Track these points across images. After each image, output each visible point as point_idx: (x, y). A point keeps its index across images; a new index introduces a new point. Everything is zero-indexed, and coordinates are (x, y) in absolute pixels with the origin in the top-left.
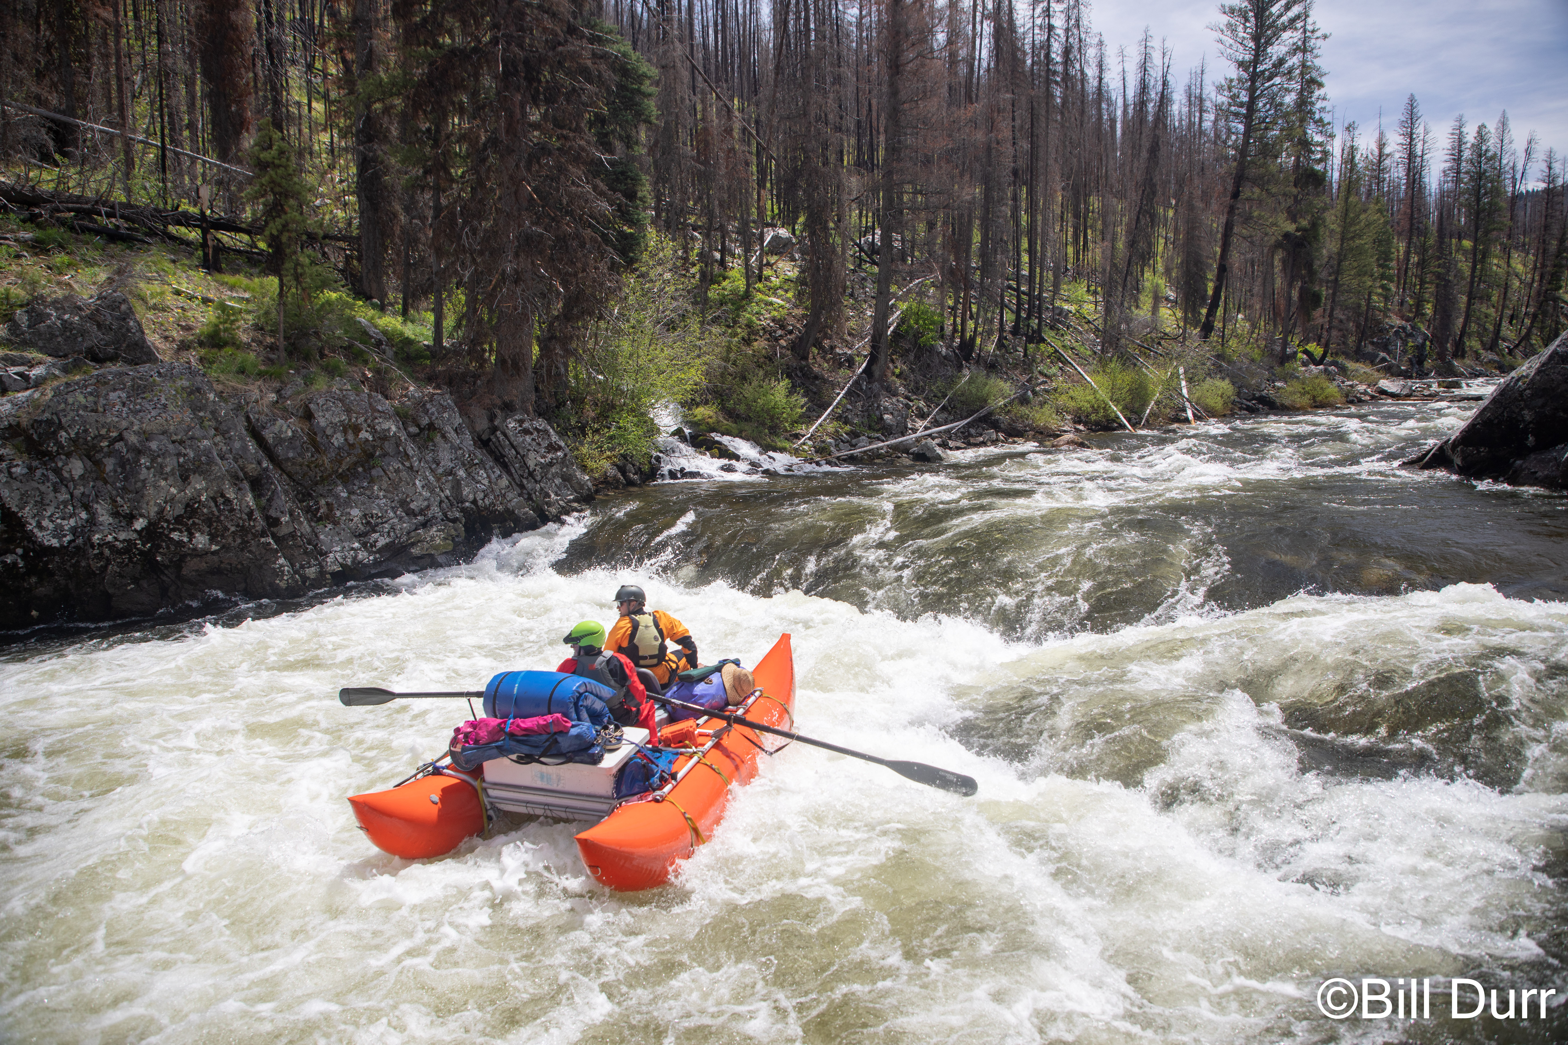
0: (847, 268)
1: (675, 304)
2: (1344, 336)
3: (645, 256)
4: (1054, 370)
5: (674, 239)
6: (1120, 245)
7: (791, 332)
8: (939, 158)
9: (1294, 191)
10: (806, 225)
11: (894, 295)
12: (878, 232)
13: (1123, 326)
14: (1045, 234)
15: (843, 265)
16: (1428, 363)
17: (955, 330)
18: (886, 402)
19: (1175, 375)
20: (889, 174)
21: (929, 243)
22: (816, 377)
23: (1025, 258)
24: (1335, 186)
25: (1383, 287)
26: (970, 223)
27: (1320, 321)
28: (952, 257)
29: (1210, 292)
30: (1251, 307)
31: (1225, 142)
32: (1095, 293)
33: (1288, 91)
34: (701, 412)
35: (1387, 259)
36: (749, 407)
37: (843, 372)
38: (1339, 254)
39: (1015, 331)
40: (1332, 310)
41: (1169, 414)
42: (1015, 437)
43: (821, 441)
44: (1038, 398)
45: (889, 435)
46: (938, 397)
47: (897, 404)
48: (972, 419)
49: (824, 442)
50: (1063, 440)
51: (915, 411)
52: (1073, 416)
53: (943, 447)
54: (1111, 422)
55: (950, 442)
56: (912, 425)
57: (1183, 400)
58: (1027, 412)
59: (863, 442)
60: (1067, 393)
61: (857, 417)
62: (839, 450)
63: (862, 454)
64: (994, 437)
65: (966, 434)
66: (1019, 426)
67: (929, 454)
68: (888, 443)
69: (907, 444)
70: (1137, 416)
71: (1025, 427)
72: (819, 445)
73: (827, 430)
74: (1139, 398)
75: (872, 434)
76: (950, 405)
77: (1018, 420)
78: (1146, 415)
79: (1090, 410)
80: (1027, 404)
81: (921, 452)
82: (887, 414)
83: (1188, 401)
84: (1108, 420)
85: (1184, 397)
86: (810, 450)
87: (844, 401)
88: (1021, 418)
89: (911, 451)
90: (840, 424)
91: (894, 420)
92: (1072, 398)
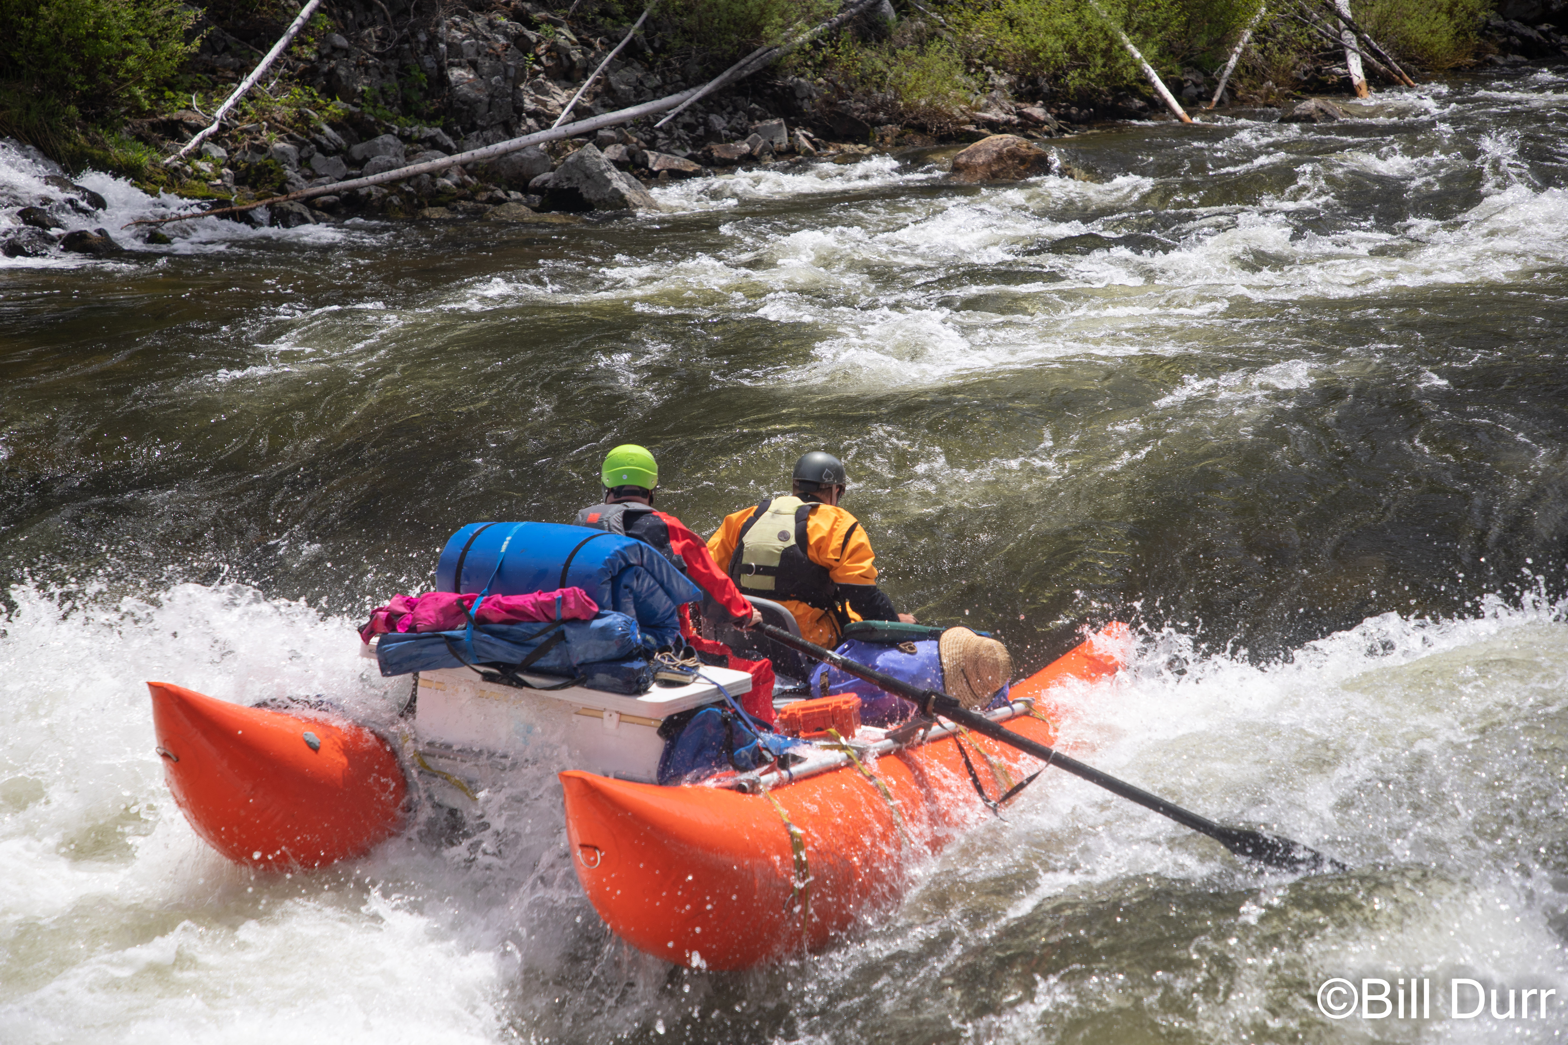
18: (455, 29)
36: (11, 30)
41: (1294, 68)
42: (844, 142)
43: (252, 147)
44: (912, 21)
45: (467, 131)
46: (614, 17)
47: (489, 35)
48: (716, 87)
49: (261, 149)
50: (986, 151)
51: (543, 59)
52: (1014, 78)
53: (630, 172)
54: (1126, 96)
55: (652, 156)
56: (537, 101)
57: (1337, 26)
58: (879, 64)
59: (387, 153)
60: (998, 7)
61: (366, 73)
62: (312, 177)
63: (386, 191)
64: (782, 140)
65: (701, 130)
66: (857, 107)
67: (589, 193)
68: (464, 156)
69: (523, 159)
70: (1202, 76)
71: (875, 110)
72: (247, 158)
73: (271, 112)
74: (1209, 21)
75: (414, 129)
76: (651, 43)
77: (852, 90)
78: (1228, 72)
79: (1064, 57)
80: (879, 41)
81: (565, 185)
82: (460, 65)
83: (1350, 29)
84: (1116, 90)
85: (1339, 15)
86: (220, 176)
87: (325, 21)
88: (864, 83)
89: (536, 181)
90: (312, 95)
91: (481, 85)
92: (1011, 22)
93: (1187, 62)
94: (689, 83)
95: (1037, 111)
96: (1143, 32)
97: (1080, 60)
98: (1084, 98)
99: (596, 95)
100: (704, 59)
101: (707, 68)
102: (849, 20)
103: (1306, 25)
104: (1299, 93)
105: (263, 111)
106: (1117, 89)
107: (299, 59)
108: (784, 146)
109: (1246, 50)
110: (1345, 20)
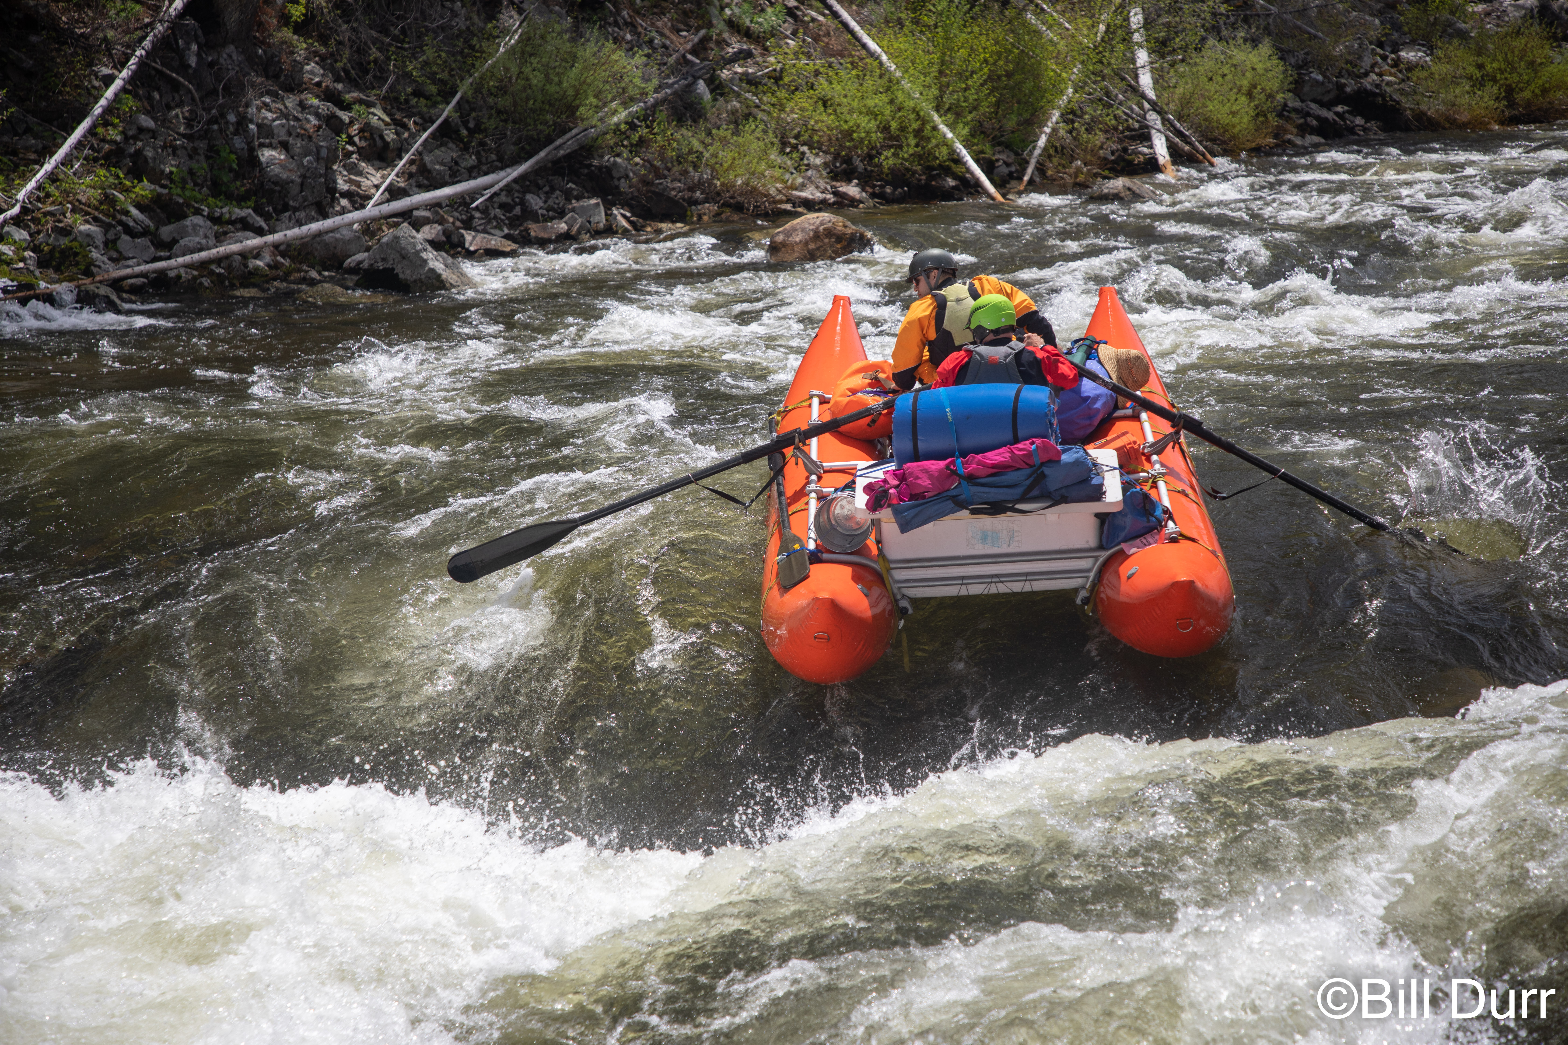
4: (771, 17)
18: (265, 110)
19: (1119, 33)
22: (32, 23)
41: (1101, 148)
42: (662, 221)
43: (56, 229)
44: (727, 102)
45: (279, 212)
46: (427, 98)
47: (300, 116)
48: (532, 166)
49: (66, 232)
50: (803, 230)
51: (356, 139)
52: (829, 158)
53: (447, 252)
54: (939, 175)
55: (468, 236)
56: (350, 181)
57: (1142, 107)
58: (696, 144)
59: (197, 235)
60: (812, 87)
61: (174, 154)
62: (118, 259)
63: (196, 273)
64: (600, 219)
65: (518, 210)
66: (674, 187)
67: (405, 273)
68: (277, 237)
69: (337, 240)
70: (1013, 156)
71: (692, 189)
72: (51, 241)
73: (75, 194)
74: (1019, 102)
75: (225, 210)
76: (465, 124)
77: (669, 170)
78: (1037, 152)
79: (877, 137)
80: (695, 121)
81: (381, 266)
82: (270, 146)
83: (1154, 110)
84: (929, 169)
85: (1143, 96)
86: (23, 259)
87: (130, 103)
88: (680, 163)
89: (350, 262)
90: (118, 177)
91: (293, 165)
92: (825, 103)
93: (998, 142)
94: (505, 163)
95: (852, 190)
96: (954, 113)
97: (893, 140)
98: (898, 177)
99: (411, 176)
100: (520, 140)
101: (523, 148)
102: (664, 100)
103: (1112, 106)
104: (1106, 173)
105: (67, 193)
106: (931, 168)
107: (104, 140)
108: (601, 225)
109: (1054, 130)
110: (1149, 101)
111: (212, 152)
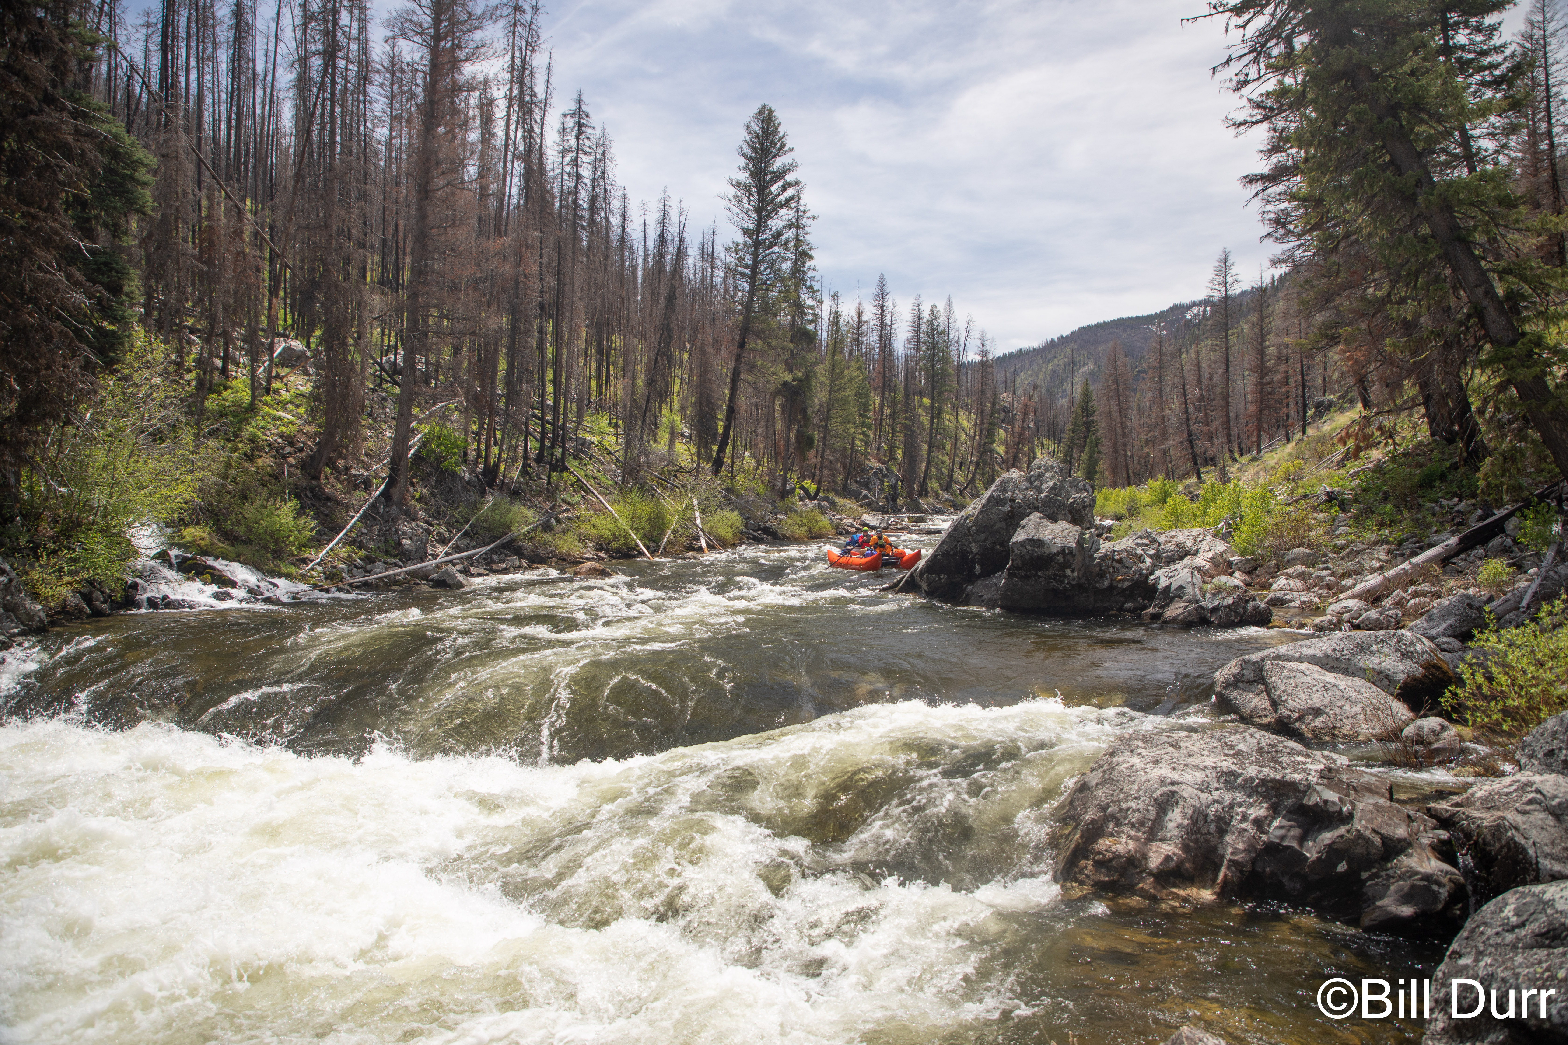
0: (366, 387)
1: (164, 413)
2: (833, 475)
3: (129, 357)
4: (577, 498)
5: (166, 342)
6: (640, 382)
7: (301, 450)
8: (467, 286)
9: (791, 346)
10: (322, 340)
11: (416, 417)
12: (401, 352)
13: (642, 459)
14: (569, 368)
15: (362, 384)
16: (900, 501)
17: (479, 456)
18: (405, 527)
19: (689, 507)
20: (414, 296)
21: (454, 368)
22: (329, 499)
23: (550, 388)
24: (824, 344)
25: (863, 433)
26: (496, 351)
27: (814, 461)
28: (477, 383)
29: (720, 431)
30: (756, 446)
31: (733, 297)
32: (617, 426)
33: (785, 259)
34: (191, 533)
35: (867, 410)
36: (249, 528)
37: (359, 494)
38: (828, 403)
39: (539, 459)
40: (823, 451)
41: (684, 543)
42: (538, 564)
43: (332, 567)
44: (561, 526)
45: (408, 561)
46: (460, 523)
47: (416, 529)
48: (495, 546)
49: (335, 568)
50: (586, 568)
51: (435, 537)
52: (595, 544)
53: (464, 574)
54: (631, 551)
55: (472, 568)
56: (433, 550)
57: (697, 530)
58: (550, 539)
59: (380, 568)
60: (590, 521)
61: (373, 542)
62: (352, 576)
63: (379, 581)
64: (517, 563)
65: (489, 560)
66: (543, 553)
67: (450, 582)
68: (407, 569)
69: (427, 570)
70: (656, 545)
71: (548, 554)
72: (330, 571)
73: (339, 555)
74: (658, 527)
75: (389, 560)
76: (473, 532)
77: (541, 547)
78: (664, 544)
79: (611, 538)
80: (550, 532)
81: (441, 579)
82: (406, 539)
83: (701, 531)
84: (628, 548)
85: (698, 527)
86: (319, 577)
87: (360, 525)
88: (545, 545)
89: (431, 577)
90: (354, 549)
91: (413, 545)
92: (594, 527)
93: (651, 540)
94: (485, 544)
95: (603, 555)
96: (637, 530)
97: (616, 538)
98: (618, 551)
99: (453, 549)
100: (491, 537)
101: (492, 540)
102: (540, 525)
103: (688, 529)
104: (686, 551)
105: (336, 554)
107: (350, 537)
108: (518, 566)
109: (669, 536)
110: (700, 528)
111: (386, 540)
